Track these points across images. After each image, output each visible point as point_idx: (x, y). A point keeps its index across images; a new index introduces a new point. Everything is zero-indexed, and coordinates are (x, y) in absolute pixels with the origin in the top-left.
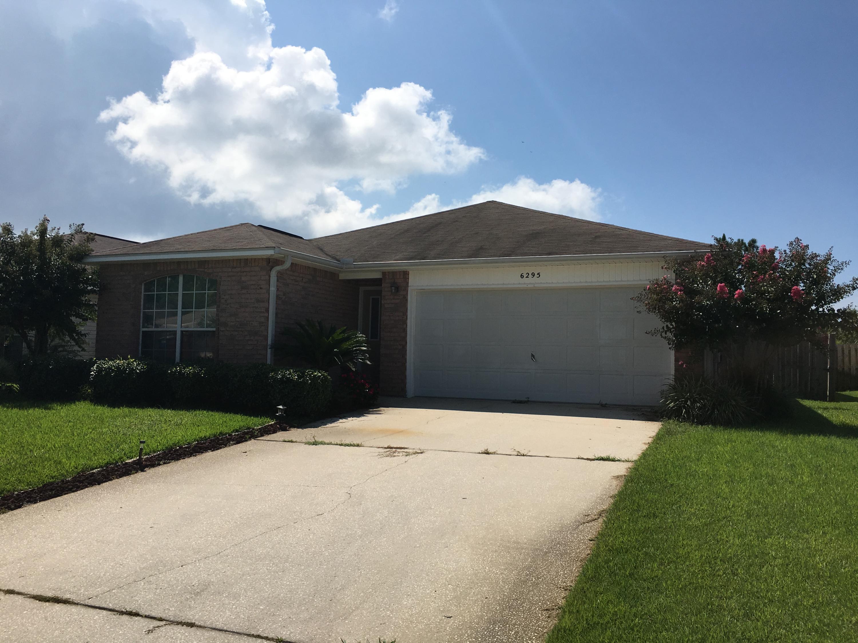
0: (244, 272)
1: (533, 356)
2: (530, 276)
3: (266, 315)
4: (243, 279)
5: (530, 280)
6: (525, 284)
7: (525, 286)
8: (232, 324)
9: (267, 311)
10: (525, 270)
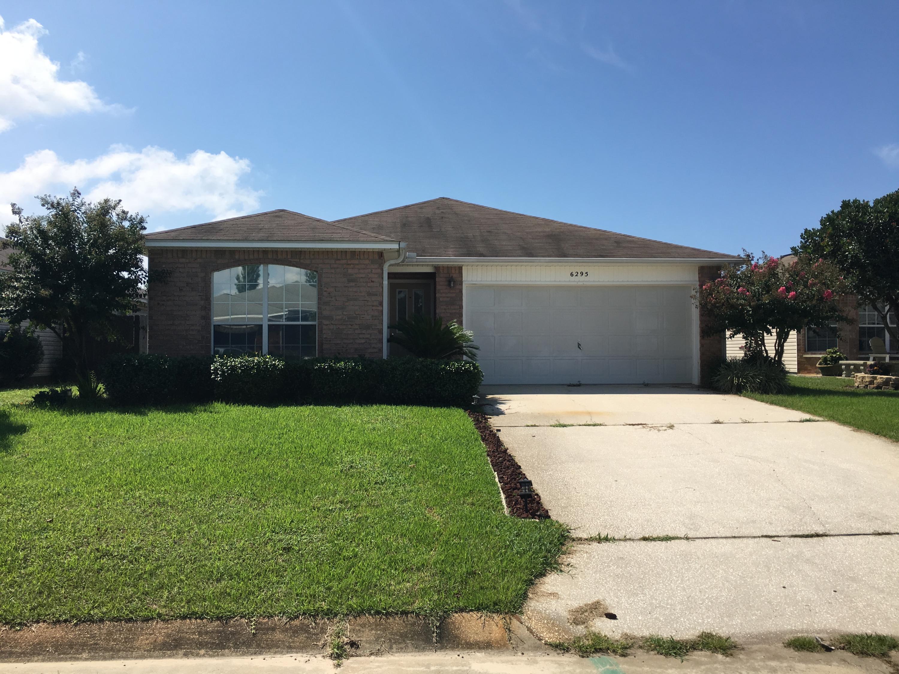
0: (350, 264)
1: (579, 345)
2: (579, 274)
3: (380, 308)
4: (350, 271)
5: (579, 277)
6: (574, 281)
7: (575, 283)
8: (338, 317)
9: (381, 304)
10: (574, 270)
